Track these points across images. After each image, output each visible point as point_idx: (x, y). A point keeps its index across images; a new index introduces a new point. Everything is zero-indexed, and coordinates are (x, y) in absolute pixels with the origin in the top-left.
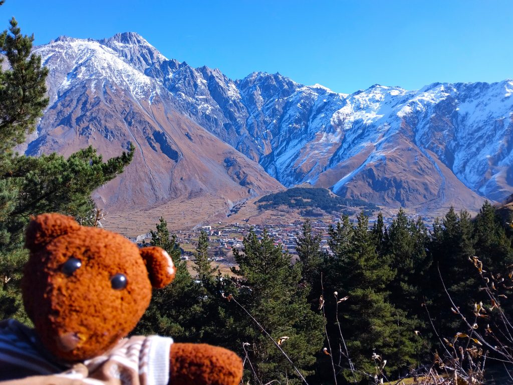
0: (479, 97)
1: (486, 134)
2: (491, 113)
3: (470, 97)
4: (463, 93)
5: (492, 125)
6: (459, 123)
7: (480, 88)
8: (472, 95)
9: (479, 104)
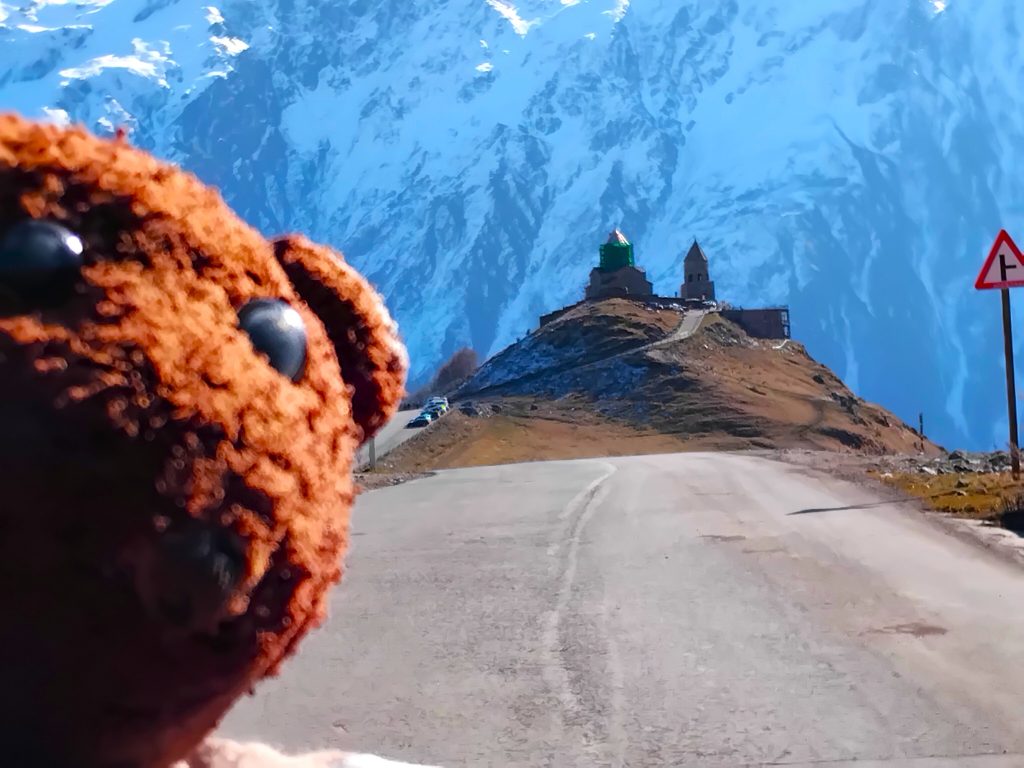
0: (377, 63)
1: (395, 263)
2: (418, 159)
3: (337, 62)
4: (307, 39)
5: (420, 224)
6: (291, 199)
7: (379, 19)
8: (346, 49)
9: (374, 103)
